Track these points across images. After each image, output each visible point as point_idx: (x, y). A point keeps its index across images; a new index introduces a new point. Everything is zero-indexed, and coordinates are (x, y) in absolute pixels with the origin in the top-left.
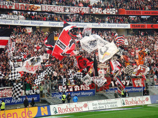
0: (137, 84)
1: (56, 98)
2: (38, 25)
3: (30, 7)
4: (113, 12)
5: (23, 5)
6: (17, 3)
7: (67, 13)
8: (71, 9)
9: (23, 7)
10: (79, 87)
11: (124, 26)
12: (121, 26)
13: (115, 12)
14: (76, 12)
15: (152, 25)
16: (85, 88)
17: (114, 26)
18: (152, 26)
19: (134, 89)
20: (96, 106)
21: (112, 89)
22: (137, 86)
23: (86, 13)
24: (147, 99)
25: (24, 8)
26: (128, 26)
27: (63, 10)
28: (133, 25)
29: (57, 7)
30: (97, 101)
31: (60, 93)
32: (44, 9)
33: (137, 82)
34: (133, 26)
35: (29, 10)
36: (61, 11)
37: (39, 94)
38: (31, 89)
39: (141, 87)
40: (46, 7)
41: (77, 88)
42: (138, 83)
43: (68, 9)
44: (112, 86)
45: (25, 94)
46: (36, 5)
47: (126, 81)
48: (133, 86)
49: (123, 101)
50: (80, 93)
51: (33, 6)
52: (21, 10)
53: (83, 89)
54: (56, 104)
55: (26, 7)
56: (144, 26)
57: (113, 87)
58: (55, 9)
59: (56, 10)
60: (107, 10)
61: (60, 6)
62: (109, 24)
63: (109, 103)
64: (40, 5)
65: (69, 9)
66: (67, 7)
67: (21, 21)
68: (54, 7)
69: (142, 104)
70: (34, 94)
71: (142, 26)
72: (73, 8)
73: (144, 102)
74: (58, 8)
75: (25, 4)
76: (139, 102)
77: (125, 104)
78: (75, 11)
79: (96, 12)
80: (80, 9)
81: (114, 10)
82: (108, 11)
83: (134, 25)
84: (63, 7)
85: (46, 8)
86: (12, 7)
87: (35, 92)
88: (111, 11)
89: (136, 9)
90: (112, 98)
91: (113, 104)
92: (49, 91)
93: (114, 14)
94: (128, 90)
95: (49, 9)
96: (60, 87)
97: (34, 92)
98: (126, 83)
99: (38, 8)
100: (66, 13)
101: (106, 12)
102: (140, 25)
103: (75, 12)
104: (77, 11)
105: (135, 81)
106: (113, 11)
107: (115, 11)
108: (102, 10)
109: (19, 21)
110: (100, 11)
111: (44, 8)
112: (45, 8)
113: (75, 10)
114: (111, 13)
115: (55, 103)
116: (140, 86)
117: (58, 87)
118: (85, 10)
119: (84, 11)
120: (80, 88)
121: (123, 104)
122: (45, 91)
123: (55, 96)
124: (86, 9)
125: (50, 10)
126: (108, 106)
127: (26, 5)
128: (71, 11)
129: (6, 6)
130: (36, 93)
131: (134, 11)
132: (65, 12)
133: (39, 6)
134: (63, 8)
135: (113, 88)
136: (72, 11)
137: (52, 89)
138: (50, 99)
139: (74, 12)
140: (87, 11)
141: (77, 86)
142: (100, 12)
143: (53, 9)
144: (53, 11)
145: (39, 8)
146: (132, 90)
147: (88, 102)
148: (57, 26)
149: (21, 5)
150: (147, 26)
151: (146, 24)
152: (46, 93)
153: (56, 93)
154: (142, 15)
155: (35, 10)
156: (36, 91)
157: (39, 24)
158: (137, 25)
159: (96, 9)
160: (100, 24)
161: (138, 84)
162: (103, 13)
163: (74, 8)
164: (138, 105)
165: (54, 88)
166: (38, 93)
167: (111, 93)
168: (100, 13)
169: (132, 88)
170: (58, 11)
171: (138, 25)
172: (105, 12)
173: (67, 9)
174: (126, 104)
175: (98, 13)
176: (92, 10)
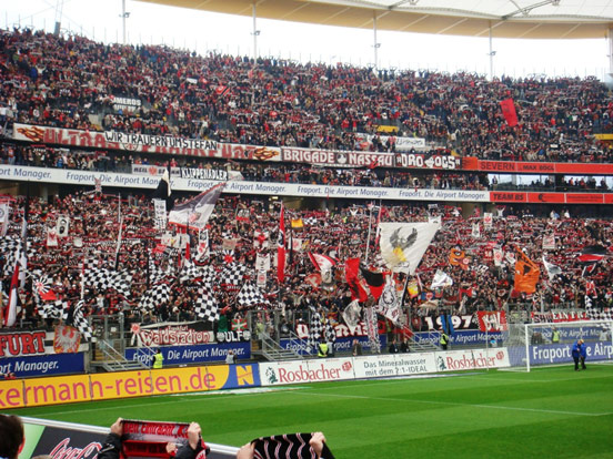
2: (273, 193)
3: (255, 152)
4: (449, 165)
5: (240, 148)
6: (227, 145)
7: (340, 166)
8: (351, 156)
9: (240, 152)
10: (346, 328)
11: (475, 196)
12: (468, 196)
13: (453, 163)
14: (363, 163)
15: (541, 194)
16: (362, 330)
17: (452, 195)
18: (540, 197)
20: (374, 368)
21: (425, 336)
23: (384, 165)
24: (500, 356)
25: (241, 154)
26: (485, 196)
27: (331, 160)
28: (495, 195)
29: (320, 152)
31: (298, 341)
32: (288, 157)
33: (490, 319)
34: (497, 196)
35: (255, 158)
36: (326, 162)
37: (249, 340)
38: (230, 329)
40: (293, 153)
41: (343, 330)
42: (492, 321)
43: (345, 157)
45: (216, 339)
46: (269, 149)
47: (463, 318)
49: (440, 360)
50: (349, 342)
51: (263, 149)
52: (236, 160)
55: (246, 153)
56: (522, 197)
58: (313, 157)
59: (315, 160)
60: (436, 160)
61: (325, 150)
62: (440, 191)
63: (407, 363)
64: (279, 148)
65: (347, 156)
66: (342, 151)
67: (235, 183)
68: (312, 152)
70: (235, 340)
71: (518, 196)
72: (356, 155)
73: (491, 363)
75: (244, 146)
76: (480, 362)
77: (445, 368)
78: (359, 160)
79: (410, 164)
80: (371, 155)
81: (451, 160)
82: (438, 162)
83: (499, 195)
84: (332, 152)
86: (216, 152)
87: (239, 336)
88: (445, 161)
89: (504, 158)
91: (417, 365)
92: (273, 335)
93: (453, 167)
95: (299, 157)
96: (300, 326)
97: (236, 336)
98: (463, 322)
99: (274, 154)
100: (338, 165)
101: (434, 165)
102: (512, 195)
103: (359, 164)
104: (365, 161)
106: (449, 163)
107: (454, 161)
108: (424, 160)
109: (230, 183)
110: (420, 160)
111: (289, 155)
112: (291, 155)
113: (361, 158)
114: (445, 166)
117: (296, 327)
118: (383, 159)
119: (382, 162)
120: (349, 331)
121: (440, 366)
122: (263, 336)
123: (287, 347)
124: (385, 156)
125: (301, 160)
126: (404, 370)
127: (248, 148)
128: (351, 162)
129: (202, 152)
130: (241, 338)
131: (499, 163)
132: (336, 162)
133: (277, 149)
134: (333, 154)
135: (429, 332)
136: (353, 161)
139: (357, 164)
140: (388, 162)
141: (342, 327)
142: (420, 163)
143: (307, 157)
144: (308, 160)
145: (276, 153)
146: (476, 338)
148: (317, 195)
149: (236, 148)
150: (528, 196)
151: (527, 193)
154: (517, 171)
155: (267, 160)
156: (242, 334)
157: (274, 189)
158: (505, 195)
159: (410, 156)
160: (419, 190)
161: (492, 325)
162: (425, 165)
163: (358, 155)
164: (477, 367)
165: (285, 330)
166: (247, 339)
167: (423, 343)
168: (420, 166)
170: (320, 162)
171: (509, 195)
172: (430, 163)
173: (343, 156)
174: (448, 367)
175: (414, 165)
176: (399, 159)
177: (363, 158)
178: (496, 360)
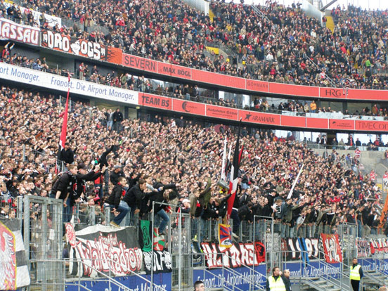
4: (95, 53)
13: (99, 52)
14: (8, 35)
15: (184, 102)
23: (31, 42)
60: (82, 45)
72: (0, 23)
78: (3, 30)
79: (56, 45)
80: (17, 27)
81: (97, 48)
82: (84, 48)
88: (91, 48)
93: (97, 58)
101: (80, 52)
104: (11, 33)
106: (93, 51)
107: (100, 50)
108: (71, 43)
110: (66, 42)
113: (6, 28)
114: (90, 55)
118: (29, 34)
119: (28, 36)
124: (31, 30)
139: (1, 35)
140: (34, 38)
142: (66, 46)
154: (157, 73)
159: (56, 35)
162: (71, 49)
163: (3, 23)
168: (66, 50)
172: (76, 49)
175: (60, 48)
176: (45, 38)
177: (8, 29)
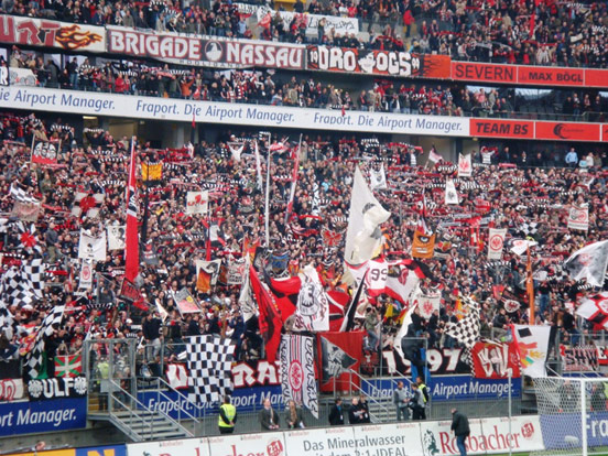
0: (488, 365)
1: (156, 414)
2: (92, 111)
3: (59, 33)
4: (400, 67)
5: (30, 25)
6: (5, 17)
7: (212, 65)
8: (230, 46)
9: (30, 33)
10: (250, 371)
11: (444, 126)
12: (432, 125)
13: (408, 66)
14: (251, 61)
15: (559, 125)
16: (277, 375)
17: (404, 124)
18: (557, 129)
19: (475, 388)
21: (386, 385)
22: (489, 373)
23: (289, 65)
24: (528, 431)
25: (33, 38)
26: (461, 126)
27: (195, 53)
28: (479, 124)
29: (174, 38)
30: (323, 430)
31: (172, 394)
32: (118, 44)
33: (490, 357)
34: (482, 127)
35: (57, 44)
36: (186, 57)
37: (85, 395)
38: (52, 374)
39: (504, 380)
40: (126, 38)
41: (245, 375)
42: (495, 360)
43: (219, 48)
44: (386, 372)
45: (27, 394)
46: (84, 28)
47: (446, 353)
48: (473, 373)
49: (429, 436)
50: (255, 396)
51: (73, 28)
52: (23, 47)
53: (267, 380)
54: (155, 439)
55: (42, 35)
56: (525, 129)
57: (389, 375)
58: (163, 47)
59: (167, 52)
60: (378, 59)
61: (183, 35)
62: (384, 115)
63: (373, 442)
64: (103, 28)
65: (222, 46)
66: (214, 38)
67: (22, 90)
68: (161, 38)
69: (508, 450)
70: (62, 394)
71: (518, 128)
72: (237, 46)
73: (513, 443)
74: (177, 40)
75: (38, 22)
76: (493, 441)
77: (438, 451)
78: (244, 55)
79: (333, 65)
80: (265, 47)
81: (404, 59)
82: (381, 62)
83: (486, 124)
84: (195, 39)
85: (128, 40)
87: (67, 386)
88: (393, 61)
89: (497, 58)
90: (384, 422)
91: (390, 446)
93: (407, 73)
94: (453, 390)
95: (138, 46)
96: (173, 368)
97: (62, 387)
98: (446, 360)
99: (92, 38)
100: (207, 64)
101: (375, 68)
102: (509, 126)
103: (244, 62)
104: (255, 56)
105: (481, 352)
106: (400, 64)
107: (410, 62)
108: (358, 58)
109: (13, 90)
110: (350, 59)
111: (120, 41)
112: (124, 41)
113: (248, 52)
114: (393, 70)
115: (149, 436)
116: (503, 373)
117: (166, 369)
118: (286, 55)
119: (285, 59)
120: (256, 375)
121: (429, 448)
122: (110, 386)
123: (150, 406)
124: (290, 49)
125: (142, 51)
126: (370, 454)
127: (44, 25)
128: (229, 59)
130: (72, 390)
131: (487, 67)
132: (204, 58)
133: (99, 31)
134: (198, 43)
135: (391, 378)
136: (233, 57)
137: (140, 378)
138: (128, 417)
139: (240, 62)
140: (295, 59)
141: (244, 368)
142: (350, 64)
143: (153, 48)
144: (154, 52)
145: (97, 38)
146: (468, 389)
147: (287, 433)
148: (169, 116)
149: (23, 25)
150: (537, 128)
151: (535, 121)
152: (116, 394)
153: (154, 395)
154: (517, 83)
155: (81, 48)
156: (73, 382)
157: (95, 103)
158: (495, 125)
159: (333, 50)
160: (348, 113)
161: (494, 366)
162: (359, 67)
163: (242, 46)
164: (490, 451)
165: (147, 375)
166: (82, 392)
167: (383, 398)
168: (350, 69)
169: (467, 380)
170: (174, 57)
171: (502, 125)
172: (368, 65)
173: (215, 48)
174: (441, 451)
175: (341, 67)
176: (314, 56)
177: (251, 52)
178: (521, 439)
